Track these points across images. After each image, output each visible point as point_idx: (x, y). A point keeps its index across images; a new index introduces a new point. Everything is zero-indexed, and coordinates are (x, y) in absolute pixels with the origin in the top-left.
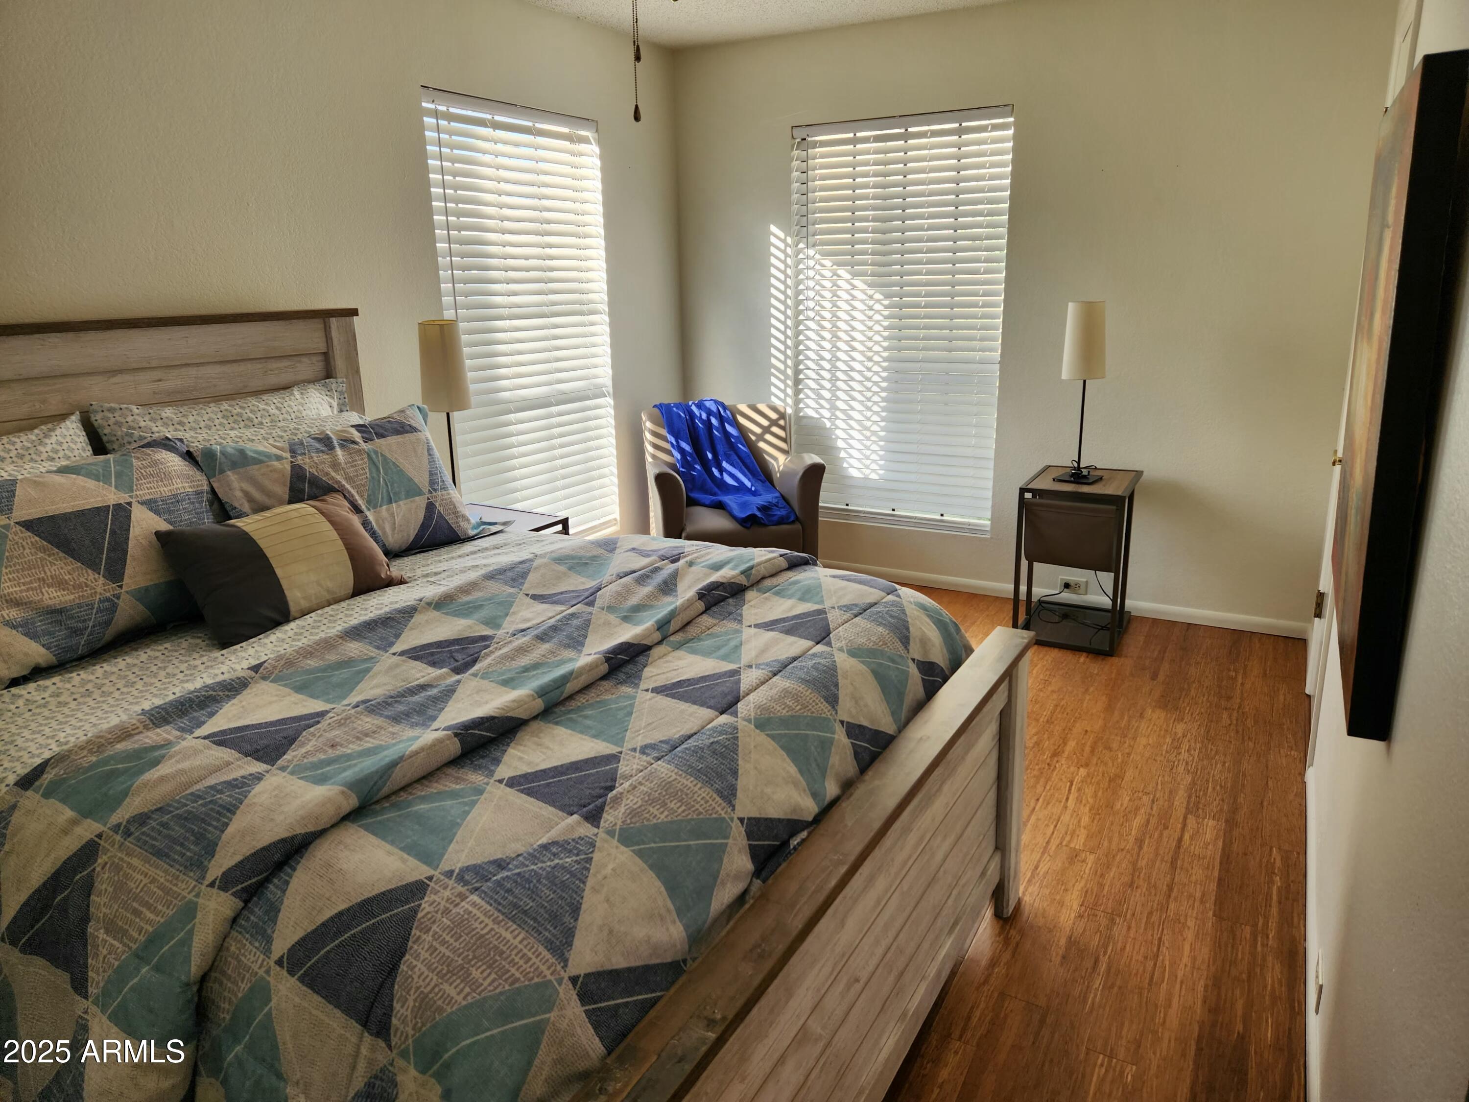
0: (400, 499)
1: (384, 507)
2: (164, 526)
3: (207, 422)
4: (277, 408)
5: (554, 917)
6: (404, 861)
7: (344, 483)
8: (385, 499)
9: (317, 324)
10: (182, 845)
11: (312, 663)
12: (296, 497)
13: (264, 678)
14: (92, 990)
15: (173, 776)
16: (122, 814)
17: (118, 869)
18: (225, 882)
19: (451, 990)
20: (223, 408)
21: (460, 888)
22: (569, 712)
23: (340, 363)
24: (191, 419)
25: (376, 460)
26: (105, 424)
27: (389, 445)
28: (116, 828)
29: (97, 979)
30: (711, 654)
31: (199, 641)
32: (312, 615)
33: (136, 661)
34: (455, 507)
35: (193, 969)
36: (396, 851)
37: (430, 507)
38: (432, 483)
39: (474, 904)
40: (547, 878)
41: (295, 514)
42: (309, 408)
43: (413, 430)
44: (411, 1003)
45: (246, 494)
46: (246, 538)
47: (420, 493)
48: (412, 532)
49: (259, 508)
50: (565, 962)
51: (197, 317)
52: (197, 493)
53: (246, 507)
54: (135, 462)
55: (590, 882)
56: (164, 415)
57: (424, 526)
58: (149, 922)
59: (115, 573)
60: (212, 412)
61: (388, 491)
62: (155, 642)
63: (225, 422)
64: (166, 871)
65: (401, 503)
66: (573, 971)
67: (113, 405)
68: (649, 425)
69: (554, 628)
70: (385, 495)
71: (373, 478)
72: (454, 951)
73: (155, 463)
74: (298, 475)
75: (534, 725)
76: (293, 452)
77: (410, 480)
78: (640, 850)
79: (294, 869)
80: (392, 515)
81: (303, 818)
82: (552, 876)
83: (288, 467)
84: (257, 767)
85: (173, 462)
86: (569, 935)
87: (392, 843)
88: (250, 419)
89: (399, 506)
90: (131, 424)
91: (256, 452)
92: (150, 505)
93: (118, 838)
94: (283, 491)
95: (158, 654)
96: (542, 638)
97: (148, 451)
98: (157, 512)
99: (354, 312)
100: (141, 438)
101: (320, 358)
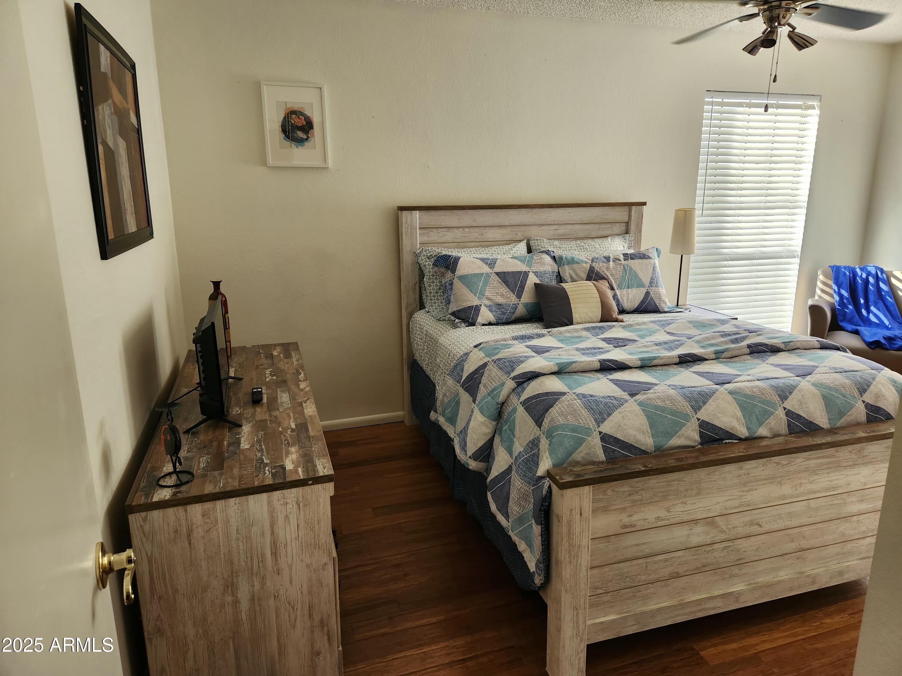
0: (633, 287)
1: (625, 290)
2: (538, 282)
3: (570, 248)
4: (599, 245)
5: (600, 413)
6: (563, 386)
7: (609, 276)
8: (626, 286)
9: (626, 208)
10: (507, 367)
11: (568, 335)
12: (589, 278)
13: (550, 335)
14: (477, 402)
15: (511, 352)
16: (495, 358)
17: (490, 371)
18: (514, 378)
19: (560, 419)
20: (577, 243)
21: (576, 397)
22: (651, 370)
23: (633, 227)
24: (564, 246)
25: (626, 269)
26: (534, 245)
27: (635, 264)
28: (493, 361)
29: (478, 399)
30: (735, 368)
31: (540, 326)
32: (581, 325)
33: (518, 327)
34: (660, 296)
35: (500, 399)
36: (562, 384)
37: (647, 294)
38: (651, 283)
39: (577, 402)
40: (604, 404)
41: (585, 285)
42: (613, 247)
43: (650, 258)
44: (549, 419)
45: (570, 275)
46: (564, 290)
47: (643, 286)
48: (636, 304)
49: (573, 280)
50: (599, 426)
51: (575, 204)
52: (553, 272)
53: (569, 280)
54: (535, 257)
55: (619, 410)
56: (555, 244)
57: (643, 302)
58: (493, 385)
59: (519, 296)
60: (573, 244)
61: (628, 283)
62: (526, 323)
63: (577, 249)
64: (501, 373)
65: (634, 289)
66: (600, 429)
67: (538, 238)
68: (821, 277)
69: (665, 343)
70: (627, 284)
71: (623, 276)
72: (565, 410)
73: (541, 259)
74: (592, 270)
75: (634, 370)
76: (592, 261)
77: (640, 280)
78: (644, 409)
79: (533, 381)
80: (628, 294)
81: (540, 368)
82: (606, 404)
83: (589, 267)
84: (535, 354)
85: (547, 259)
86: (604, 420)
87: (563, 382)
88: (586, 249)
89: (632, 291)
90: (542, 246)
91: (578, 259)
92: (536, 273)
93: (493, 363)
94: (585, 276)
95: (526, 327)
96: (656, 345)
97: (540, 254)
98: (537, 277)
99: (644, 204)
100: (540, 249)
101: (625, 224)
